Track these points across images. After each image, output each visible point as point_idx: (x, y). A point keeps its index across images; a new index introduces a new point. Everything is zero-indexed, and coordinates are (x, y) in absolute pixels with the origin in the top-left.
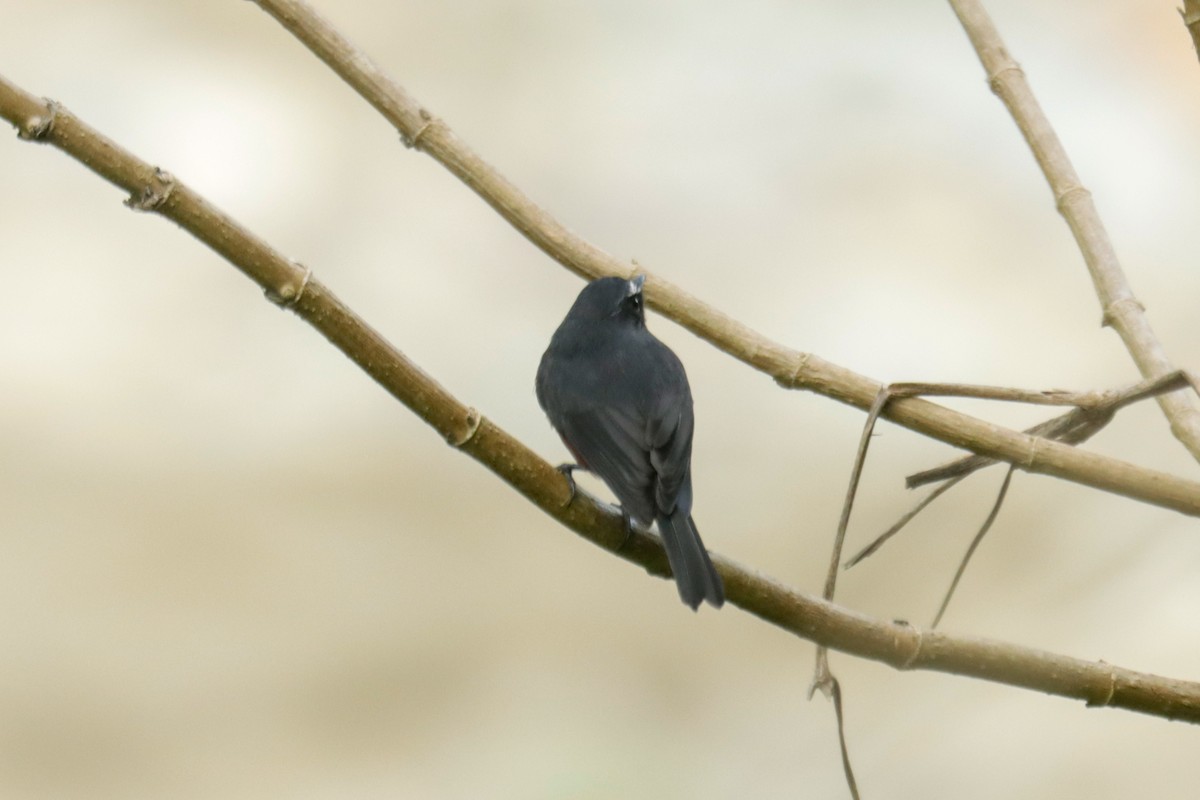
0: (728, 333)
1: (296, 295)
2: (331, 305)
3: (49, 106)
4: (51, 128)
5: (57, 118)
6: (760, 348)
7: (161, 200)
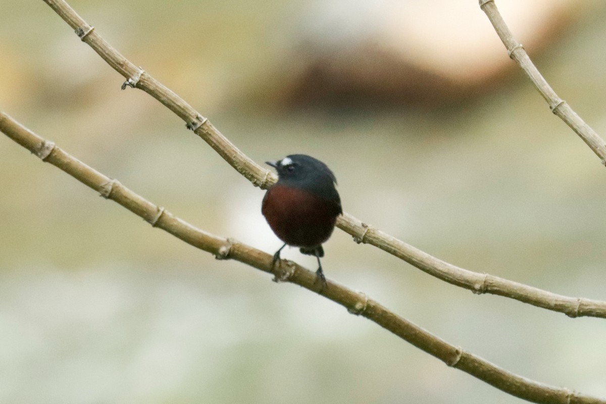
1: (363, 308)
2: (381, 309)
3: (228, 240)
4: (232, 251)
5: (233, 245)
6: (556, 301)
7: (291, 274)
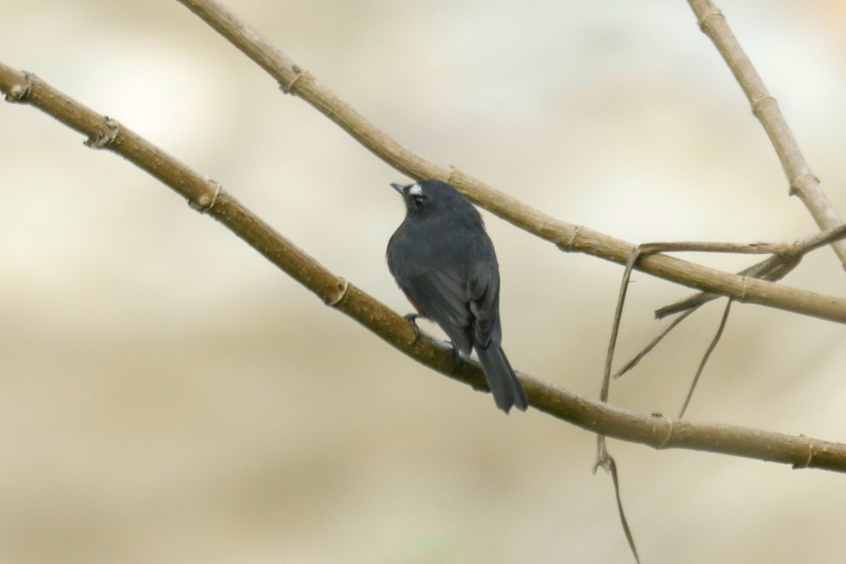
0: (522, 214)
1: (210, 203)
2: (236, 208)
3: (27, 77)
4: (29, 93)
5: (33, 85)
6: (545, 224)
7: (110, 140)
